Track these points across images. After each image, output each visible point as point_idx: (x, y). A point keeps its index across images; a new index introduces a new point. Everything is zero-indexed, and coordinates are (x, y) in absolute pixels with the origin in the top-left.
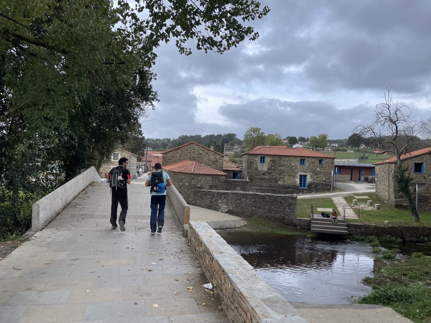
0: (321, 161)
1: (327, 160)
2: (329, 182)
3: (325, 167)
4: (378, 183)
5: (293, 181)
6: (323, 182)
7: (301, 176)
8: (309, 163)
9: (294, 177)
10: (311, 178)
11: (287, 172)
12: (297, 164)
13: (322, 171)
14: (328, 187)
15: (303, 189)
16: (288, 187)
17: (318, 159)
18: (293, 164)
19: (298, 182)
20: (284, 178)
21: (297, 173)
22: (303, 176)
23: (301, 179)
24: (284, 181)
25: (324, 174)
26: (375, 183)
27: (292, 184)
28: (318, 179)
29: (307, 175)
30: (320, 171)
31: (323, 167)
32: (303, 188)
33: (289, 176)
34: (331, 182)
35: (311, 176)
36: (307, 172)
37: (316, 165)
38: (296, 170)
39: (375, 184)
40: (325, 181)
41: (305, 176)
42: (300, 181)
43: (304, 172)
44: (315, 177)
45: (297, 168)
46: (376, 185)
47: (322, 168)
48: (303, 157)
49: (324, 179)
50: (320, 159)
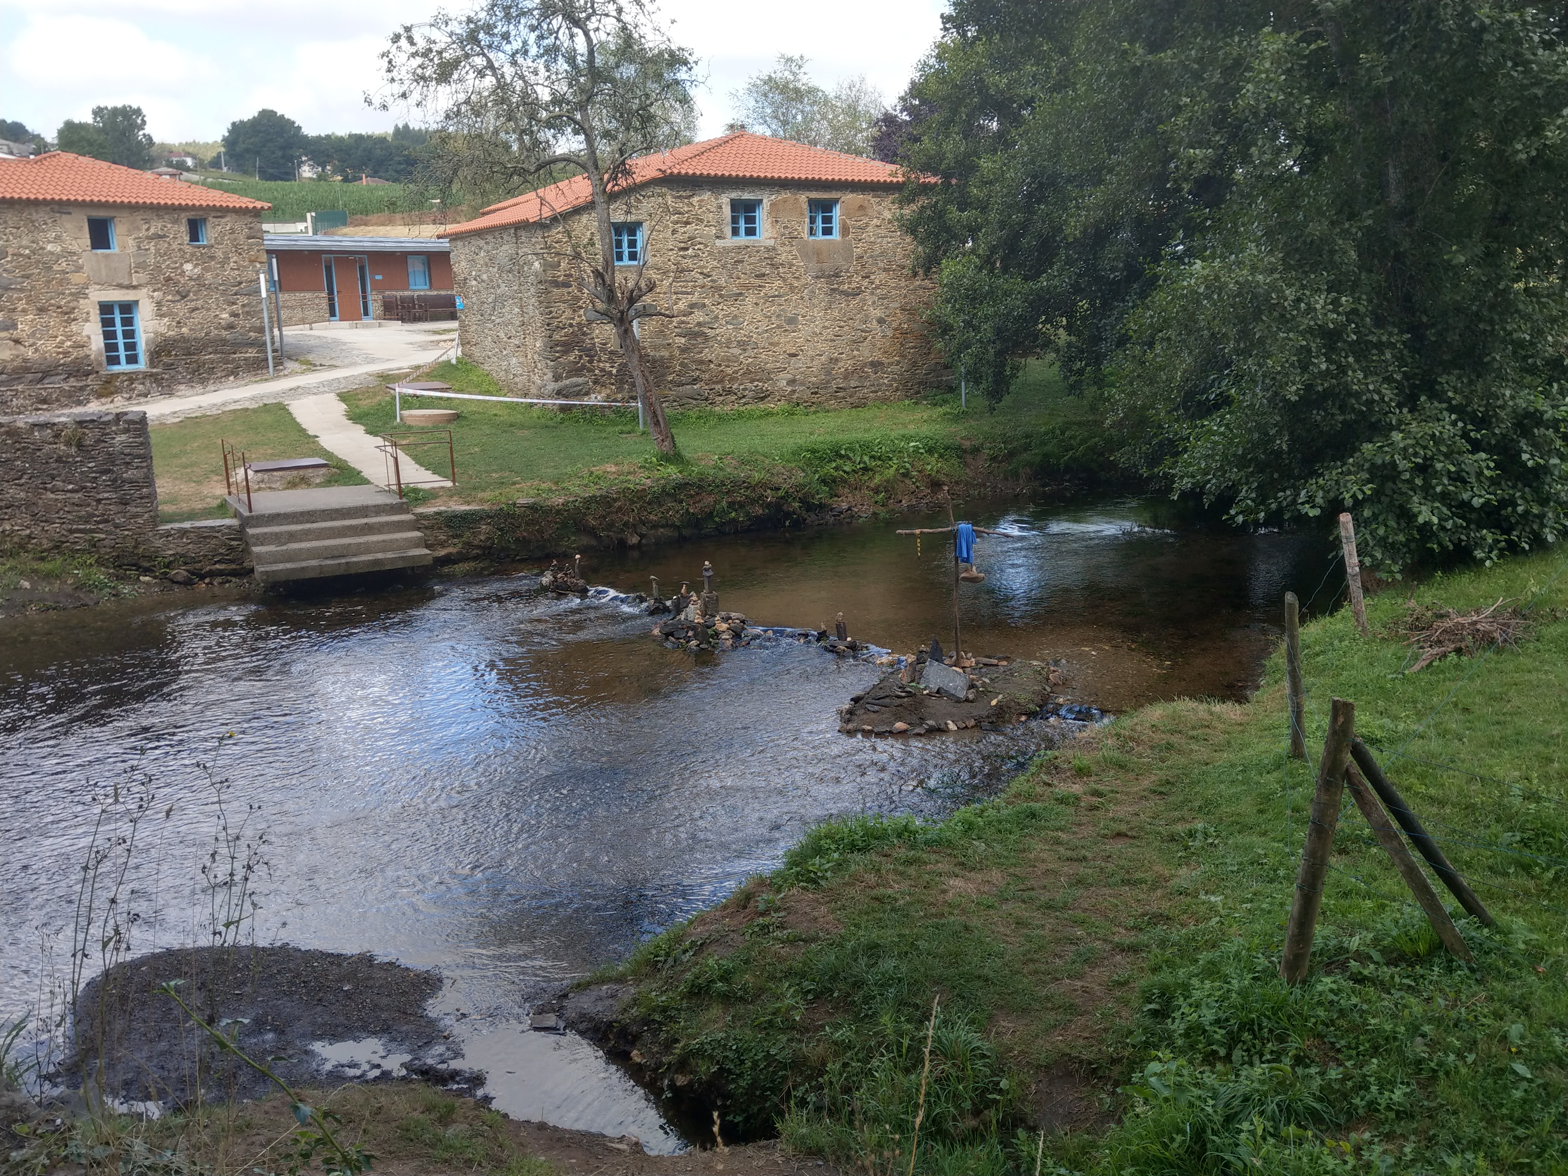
0: (195, 229)
1: (228, 223)
2: (253, 329)
3: (220, 254)
4: (472, 320)
5: (69, 337)
6: (224, 333)
7: (106, 308)
8: (139, 241)
9: (68, 315)
10: (162, 316)
11: (22, 290)
12: (75, 248)
13: (208, 275)
14: (252, 353)
15: (132, 378)
16: (46, 372)
17: (184, 217)
18: (49, 247)
19: (97, 343)
20: (14, 326)
21: (81, 294)
22: (117, 311)
23: (107, 323)
24: (17, 342)
25: (224, 293)
26: (453, 317)
27: (66, 354)
28: (198, 316)
29: (136, 302)
30: (199, 277)
31: (212, 258)
32: (124, 367)
33: (42, 310)
34: (261, 330)
35: (159, 304)
36: (135, 287)
37: (175, 246)
38: (77, 278)
39: (455, 324)
40: (230, 327)
41: (128, 308)
42: (109, 335)
43: (120, 286)
44: (181, 309)
45: (79, 269)
46: (463, 328)
47: (206, 259)
48: (100, 205)
49: (225, 316)
50: (191, 215)
